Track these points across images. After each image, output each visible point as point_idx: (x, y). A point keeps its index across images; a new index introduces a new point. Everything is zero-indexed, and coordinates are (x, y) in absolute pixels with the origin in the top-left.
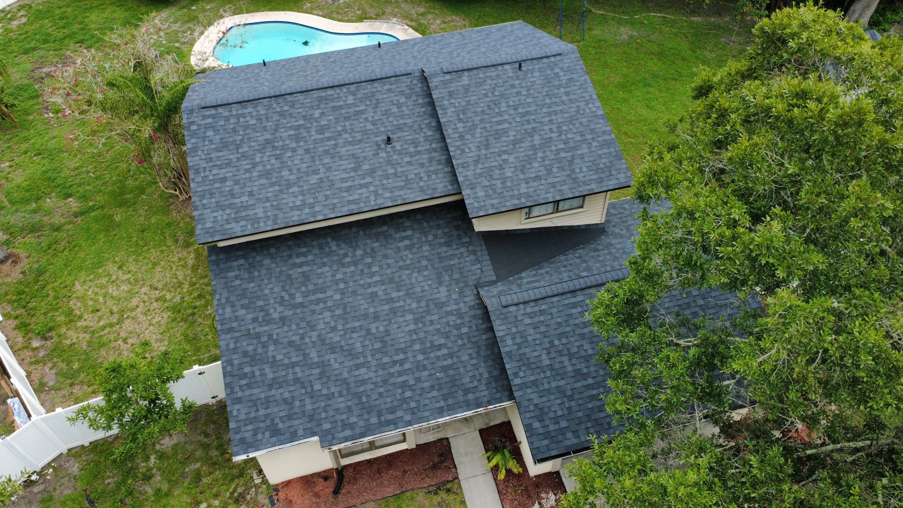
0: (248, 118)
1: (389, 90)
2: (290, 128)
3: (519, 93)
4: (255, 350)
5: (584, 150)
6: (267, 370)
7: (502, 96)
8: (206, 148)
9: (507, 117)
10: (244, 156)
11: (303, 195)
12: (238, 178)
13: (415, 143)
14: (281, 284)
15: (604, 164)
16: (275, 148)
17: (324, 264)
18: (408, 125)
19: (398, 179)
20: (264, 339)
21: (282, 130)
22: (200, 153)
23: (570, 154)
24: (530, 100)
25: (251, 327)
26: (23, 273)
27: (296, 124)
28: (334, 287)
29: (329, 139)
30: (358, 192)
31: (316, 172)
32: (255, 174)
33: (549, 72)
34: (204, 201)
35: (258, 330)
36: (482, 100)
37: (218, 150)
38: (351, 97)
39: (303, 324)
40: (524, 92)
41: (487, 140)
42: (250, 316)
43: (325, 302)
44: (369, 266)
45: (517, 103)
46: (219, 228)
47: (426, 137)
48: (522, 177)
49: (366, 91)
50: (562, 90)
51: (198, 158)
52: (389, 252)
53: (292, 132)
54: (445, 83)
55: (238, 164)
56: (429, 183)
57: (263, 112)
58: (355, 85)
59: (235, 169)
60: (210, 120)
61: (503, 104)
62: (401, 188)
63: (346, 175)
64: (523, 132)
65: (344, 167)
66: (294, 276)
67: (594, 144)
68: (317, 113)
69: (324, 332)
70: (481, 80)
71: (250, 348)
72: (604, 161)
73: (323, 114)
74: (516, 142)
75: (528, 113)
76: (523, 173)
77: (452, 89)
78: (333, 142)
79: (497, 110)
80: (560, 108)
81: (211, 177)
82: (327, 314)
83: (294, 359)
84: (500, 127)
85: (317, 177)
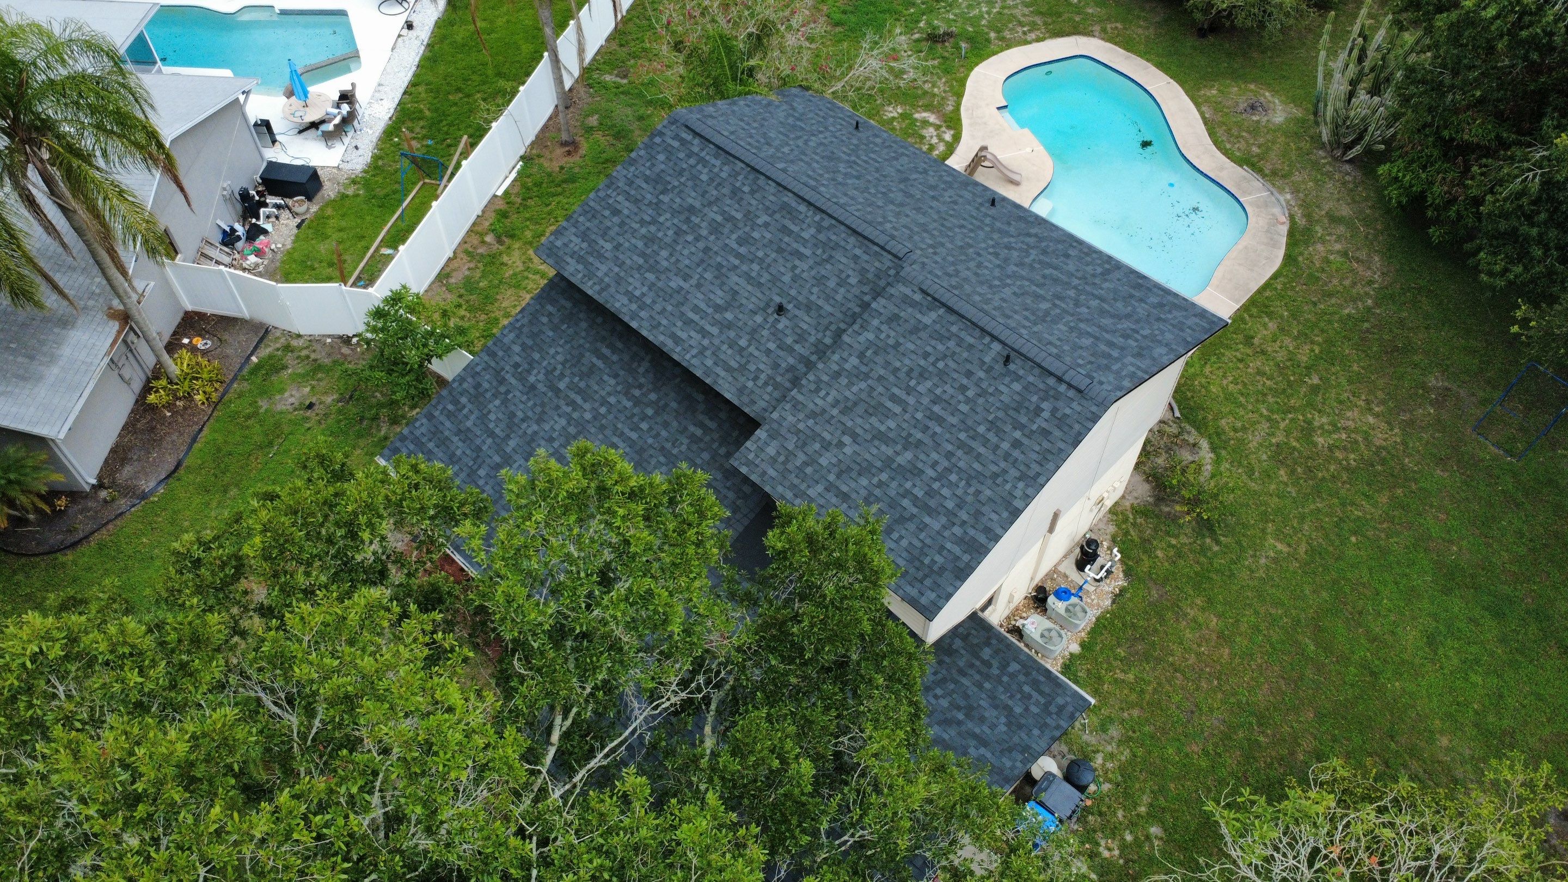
0: (706, 170)
1: (856, 258)
2: (723, 213)
3: (963, 388)
4: (487, 390)
5: (935, 525)
6: (473, 417)
7: (942, 374)
8: (642, 169)
9: (911, 400)
10: (657, 206)
11: (650, 289)
12: (627, 221)
13: (801, 337)
14: (568, 357)
15: (934, 562)
16: (688, 220)
17: (616, 376)
18: (822, 312)
19: (738, 358)
20: (502, 389)
21: (715, 209)
22: (632, 169)
23: (915, 510)
24: (964, 408)
25: (507, 368)
26: (562, 168)
27: (733, 213)
28: (596, 405)
29: (738, 255)
30: (693, 334)
31: (686, 278)
32: (643, 231)
33: (1034, 399)
34: (581, 219)
35: (508, 376)
36: (914, 357)
37: (647, 180)
38: (813, 231)
39: (538, 409)
40: (970, 393)
41: (855, 404)
42: (517, 359)
43: (574, 410)
44: (644, 418)
45: (945, 397)
46: (561, 253)
47: (819, 341)
48: (832, 477)
49: (834, 237)
50: (1017, 434)
51: (625, 172)
52: (675, 424)
53: (719, 218)
54: (906, 300)
55: (644, 208)
56: (757, 391)
57: (724, 175)
58: (833, 222)
59: (636, 210)
60: (676, 144)
61: (929, 384)
62: (729, 369)
63: (703, 306)
64: (904, 434)
65: (712, 296)
66: (584, 361)
67: (957, 530)
68: (764, 218)
69: (542, 434)
70: (947, 334)
71: (486, 385)
72: (938, 558)
73: (766, 225)
74: (881, 437)
75: (940, 420)
76: (839, 476)
77: (902, 314)
78: (737, 262)
79: (912, 383)
80: (982, 450)
81: (611, 201)
82: (563, 422)
83: (497, 431)
84: (889, 404)
85: (682, 283)
